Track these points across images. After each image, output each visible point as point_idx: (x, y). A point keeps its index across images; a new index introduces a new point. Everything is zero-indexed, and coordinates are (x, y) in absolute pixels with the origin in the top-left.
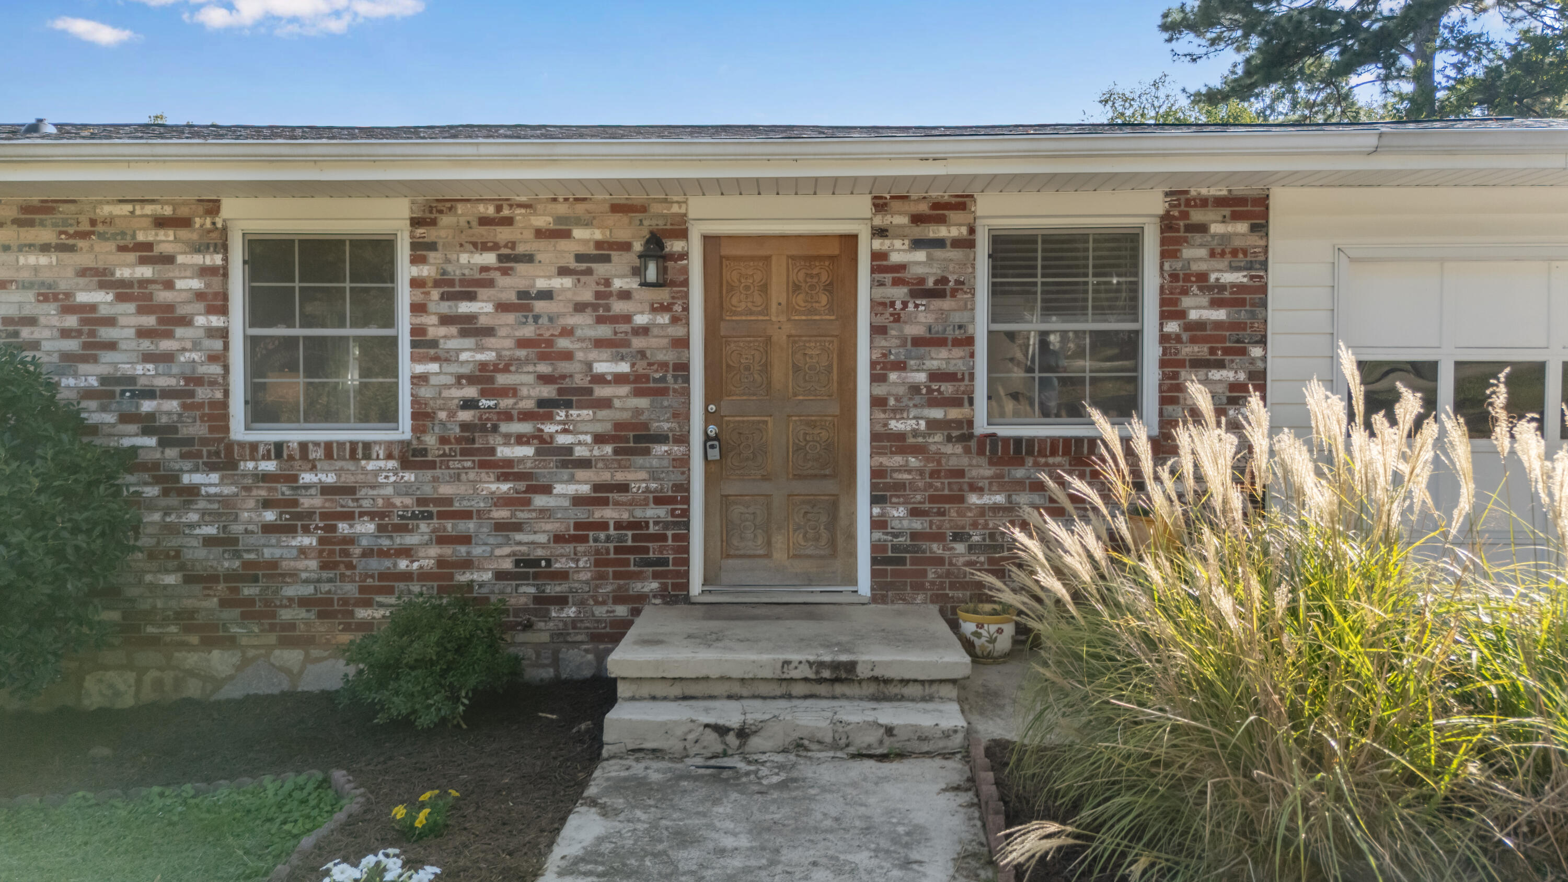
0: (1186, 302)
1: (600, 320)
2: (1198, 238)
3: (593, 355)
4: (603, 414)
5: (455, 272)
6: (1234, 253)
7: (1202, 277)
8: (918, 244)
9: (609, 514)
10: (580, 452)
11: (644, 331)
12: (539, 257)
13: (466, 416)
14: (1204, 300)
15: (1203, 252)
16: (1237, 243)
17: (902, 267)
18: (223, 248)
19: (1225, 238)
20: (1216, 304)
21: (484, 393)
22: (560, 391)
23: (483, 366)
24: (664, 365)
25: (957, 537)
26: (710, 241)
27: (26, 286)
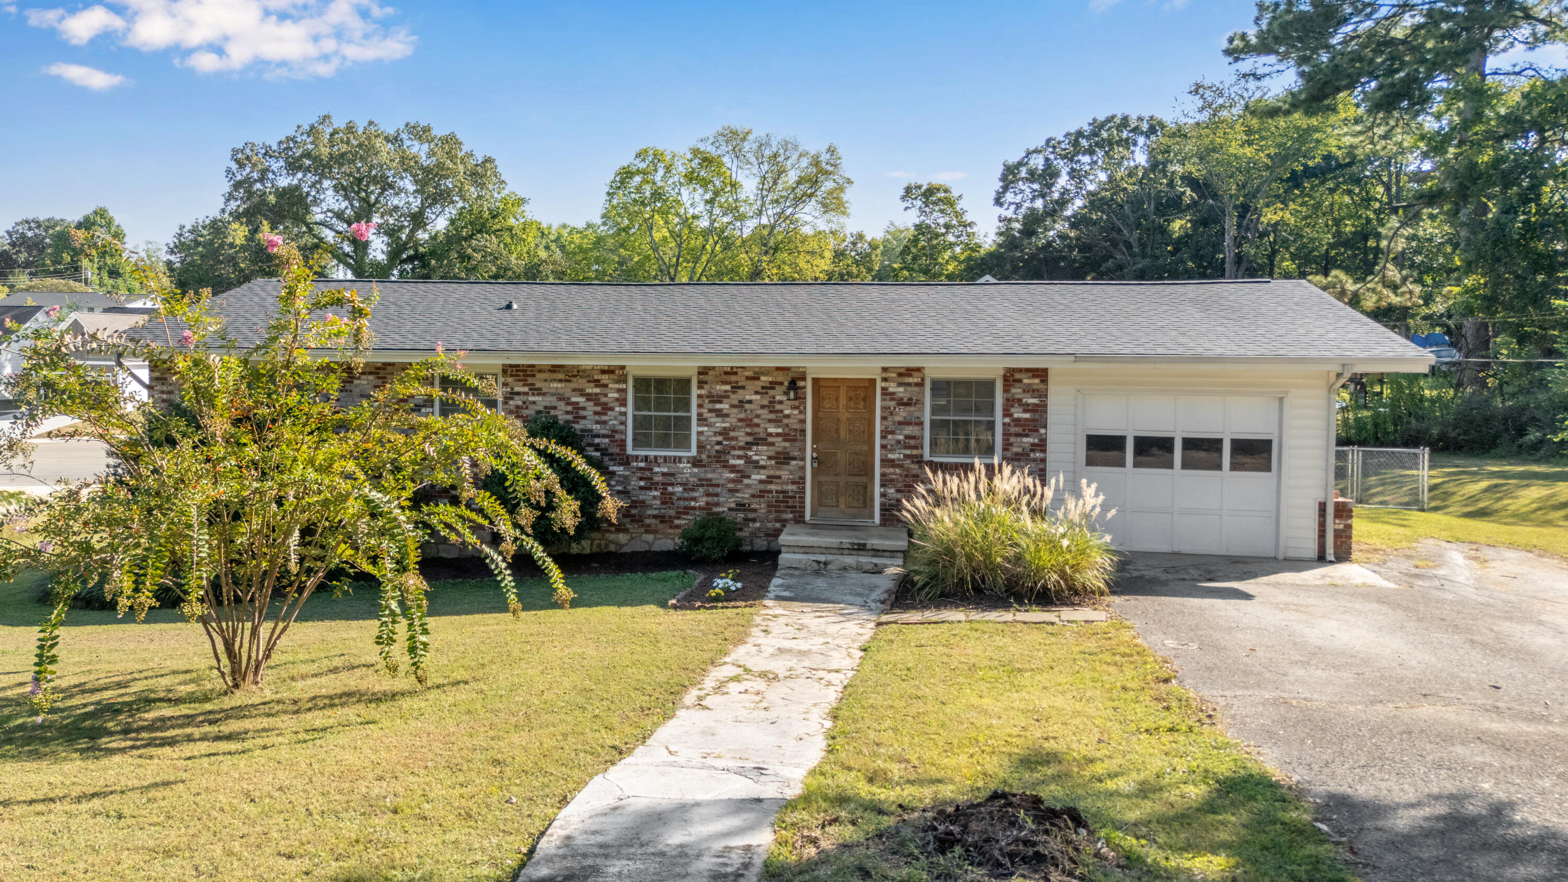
0: (1013, 410)
1: (771, 412)
2: (1018, 385)
3: (767, 425)
4: (771, 448)
5: (714, 392)
6: (1034, 391)
7: (1020, 400)
8: (900, 384)
9: (773, 487)
10: (762, 463)
11: (788, 416)
12: (747, 387)
13: (718, 447)
14: (1021, 410)
15: (1020, 391)
16: (1035, 387)
17: (893, 394)
18: (625, 382)
19: (1029, 385)
20: (1025, 411)
21: (725, 439)
22: (755, 439)
23: (725, 428)
24: (796, 430)
26: (816, 381)
27: (553, 395)
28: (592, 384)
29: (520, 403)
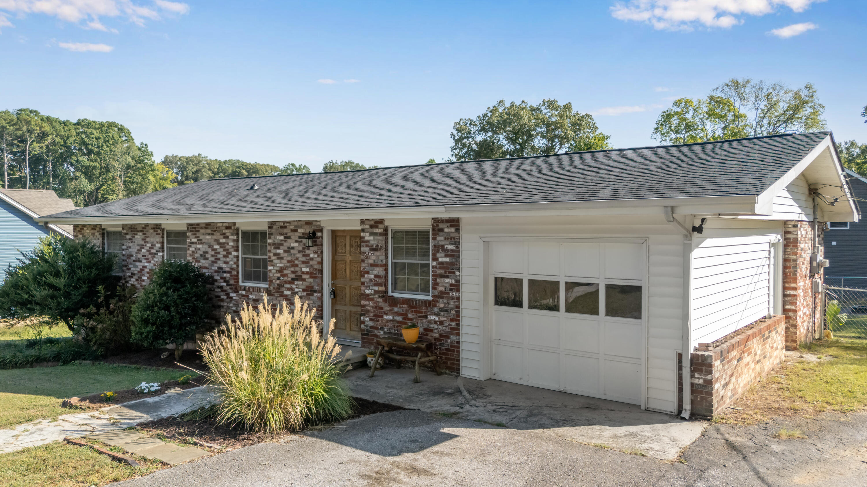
0: (439, 255)
1: (304, 256)
2: (441, 233)
3: (302, 266)
4: (304, 283)
5: (276, 241)
6: (451, 239)
7: (443, 246)
8: (372, 234)
10: (300, 294)
11: (312, 259)
12: (292, 237)
13: (278, 282)
14: (443, 255)
15: (442, 238)
16: (452, 235)
17: (368, 241)
18: (237, 234)
19: (449, 233)
20: (446, 256)
21: (282, 276)
22: (296, 276)
23: (281, 268)
24: (316, 269)
25: (382, 329)
26: (334, 234)
27: (206, 244)
28: (222, 237)
29: (194, 249)
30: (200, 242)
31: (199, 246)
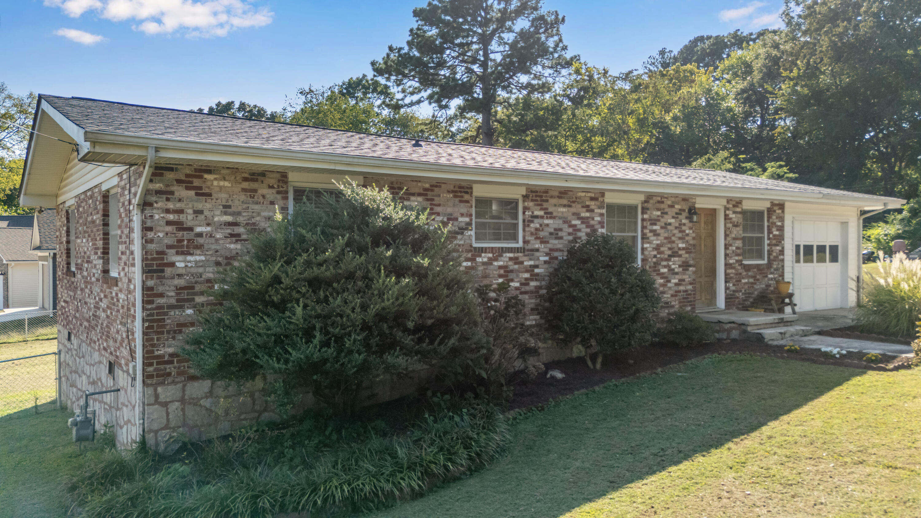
0: (773, 229)
1: (680, 232)
2: (773, 214)
3: (678, 242)
4: (681, 259)
5: (653, 217)
6: (780, 218)
8: (735, 212)
9: (682, 288)
10: (676, 270)
11: (687, 235)
12: (669, 213)
13: (654, 260)
14: (775, 229)
15: (774, 217)
16: (780, 215)
17: (731, 219)
18: (603, 207)
20: (777, 230)
21: (659, 253)
22: (673, 252)
23: (658, 245)
24: (691, 245)
27: (560, 218)
28: (584, 210)
29: (538, 226)
30: (549, 215)
31: (546, 221)
